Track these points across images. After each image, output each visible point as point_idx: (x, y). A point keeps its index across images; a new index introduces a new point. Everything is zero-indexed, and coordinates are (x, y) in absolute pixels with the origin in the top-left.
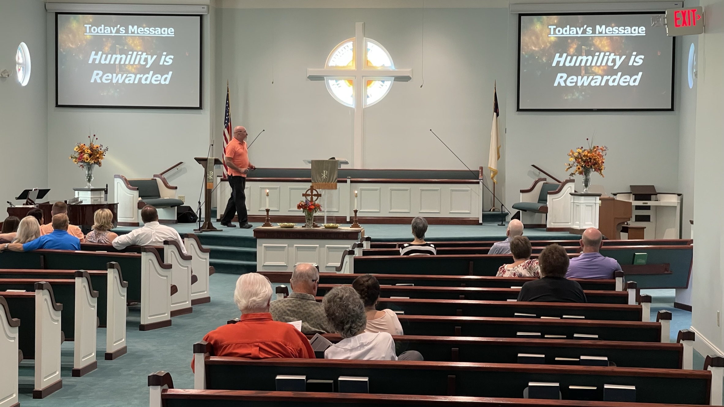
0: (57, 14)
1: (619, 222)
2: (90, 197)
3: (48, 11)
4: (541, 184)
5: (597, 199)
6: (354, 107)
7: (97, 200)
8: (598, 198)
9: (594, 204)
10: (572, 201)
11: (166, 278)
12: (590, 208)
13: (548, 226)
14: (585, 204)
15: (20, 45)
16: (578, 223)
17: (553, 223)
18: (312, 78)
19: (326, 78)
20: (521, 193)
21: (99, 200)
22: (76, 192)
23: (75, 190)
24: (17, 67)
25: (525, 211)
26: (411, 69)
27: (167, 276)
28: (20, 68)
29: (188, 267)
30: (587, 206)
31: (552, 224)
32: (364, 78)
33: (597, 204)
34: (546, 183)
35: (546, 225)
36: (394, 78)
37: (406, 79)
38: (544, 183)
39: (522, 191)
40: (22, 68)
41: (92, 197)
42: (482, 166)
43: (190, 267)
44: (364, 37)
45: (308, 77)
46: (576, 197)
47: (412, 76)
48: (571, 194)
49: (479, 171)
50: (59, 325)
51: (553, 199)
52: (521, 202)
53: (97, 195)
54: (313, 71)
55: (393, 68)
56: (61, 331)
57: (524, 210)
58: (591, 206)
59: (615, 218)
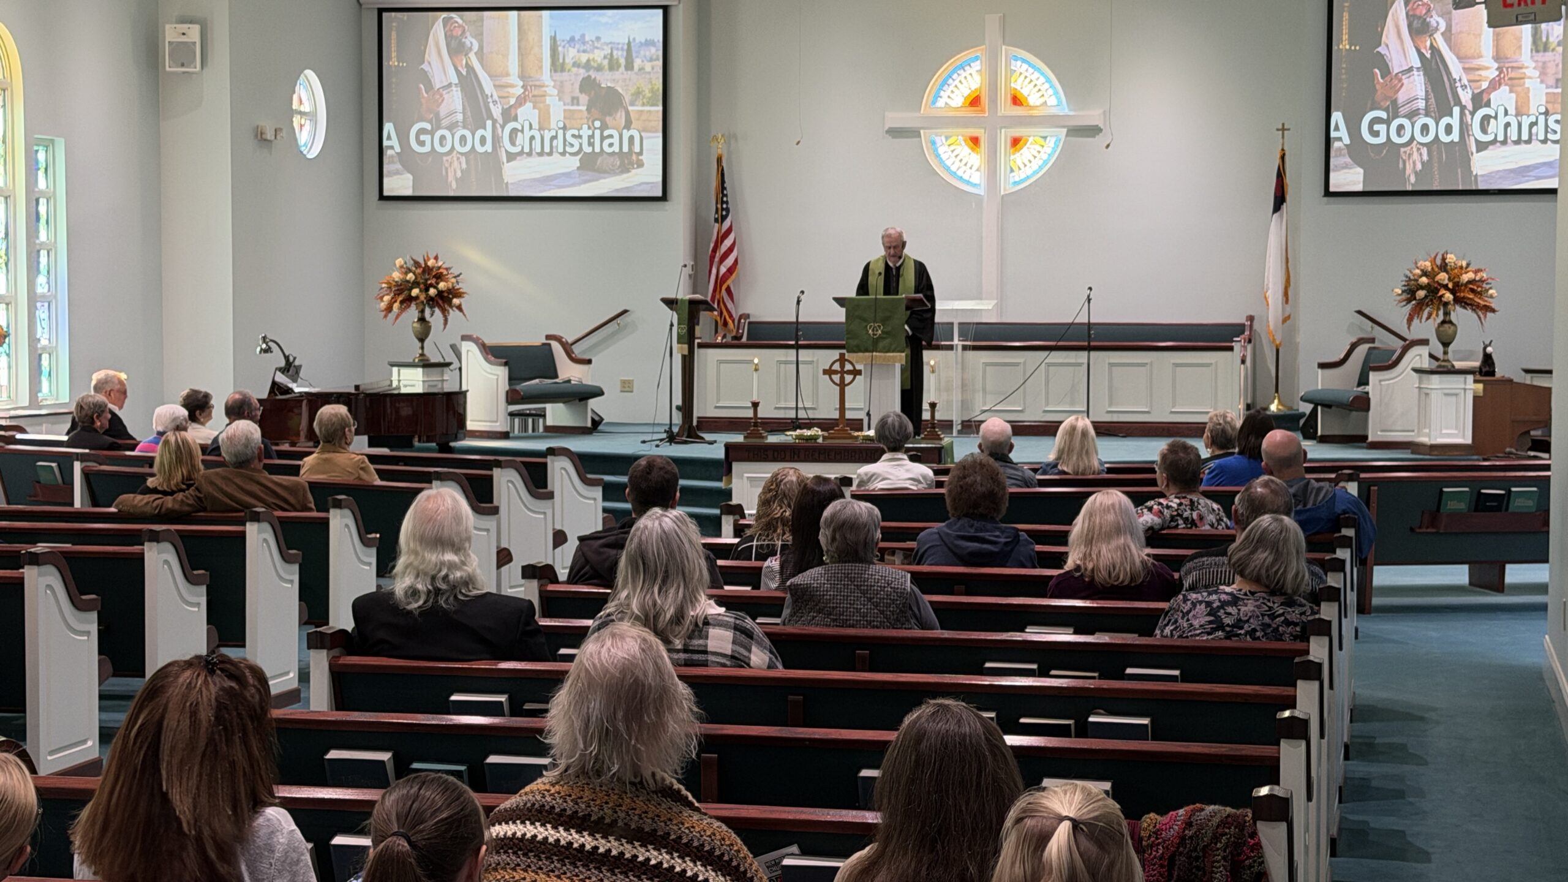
0: (381, 11)
1: (1523, 430)
2: (421, 379)
3: (363, 6)
4: (1363, 349)
5: (1468, 380)
6: (982, 194)
7: (435, 386)
8: (1470, 378)
9: (1463, 391)
10: (1417, 385)
11: (485, 533)
12: (1454, 398)
13: (1370, 439)
14: (1439, 391)
15: (302, 75)
16: (1427, 431)
17: (1382, 431)
18: (895, 133)
19: (924, 133)
20: (1320, 371)
21: (440, 386)
22: (395, 370)
23: (393, 365)
24: (296, 120)
25: (1329, 406)
26: (1101, 111)
27: (488, 530)
28: (303, 123)
29: (545, 513)
30: (1446, 394)
31: (1379, 433)
32: (1003, 131)
33: (1467, 391)
34: (1374, 348)
35: (1366, 437)
36: (1065, 130)
37: (1093, 131)
38: (1370, 348)
39: (1323, 366)
40: (308, 122)
41: (425, 379)
42: (1252, 314)
43: (549, 512)
44: (1004, 44)
45: (887, 132)
46: (1425, 376)
47: (1105, 124)
48: (1416, 370)
49: (1244, 325)
50: (200, 613)
51: (1380, 381)
52: (1320, 387)
53: (435, 375)
54: (897, 118)
55: (1065, 110)
56: (209, 622)
57: (1324, 405)
58: (1456, 395)
59: (1513, 421)
